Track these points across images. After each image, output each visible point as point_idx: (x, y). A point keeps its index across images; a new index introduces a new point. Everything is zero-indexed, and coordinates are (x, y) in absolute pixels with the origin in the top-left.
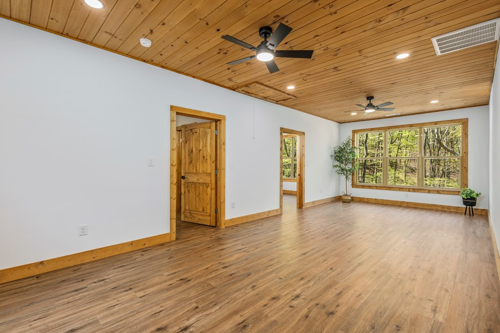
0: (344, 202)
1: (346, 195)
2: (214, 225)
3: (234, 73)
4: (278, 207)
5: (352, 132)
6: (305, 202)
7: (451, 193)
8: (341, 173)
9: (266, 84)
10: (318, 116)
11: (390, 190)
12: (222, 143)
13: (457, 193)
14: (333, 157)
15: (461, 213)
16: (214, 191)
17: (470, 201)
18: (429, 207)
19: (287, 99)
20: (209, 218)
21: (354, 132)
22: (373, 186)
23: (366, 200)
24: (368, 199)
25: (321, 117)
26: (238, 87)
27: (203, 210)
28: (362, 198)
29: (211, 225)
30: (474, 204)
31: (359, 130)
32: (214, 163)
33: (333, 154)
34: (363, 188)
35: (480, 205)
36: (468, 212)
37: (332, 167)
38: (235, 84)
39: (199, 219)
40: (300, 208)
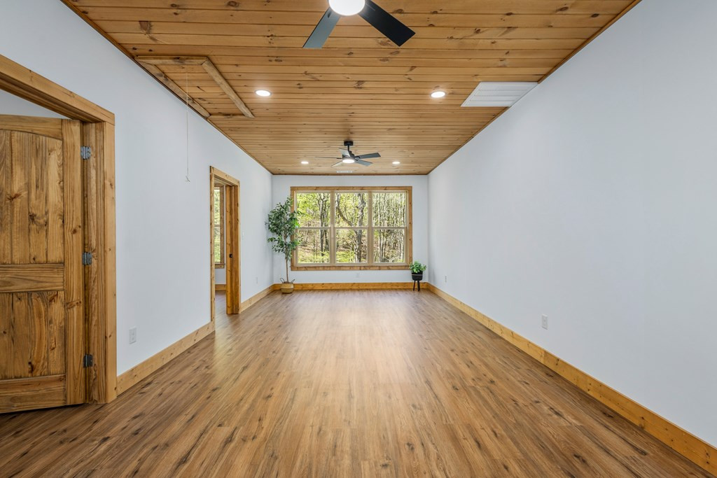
0: (283, 293)
1: (288, 283)
2: (80, 401)
3: (175, 11)
4: (208, 320)
5: (290, 189)
6: (242, 302)
7: (400, 268)
8: (279, 250)
9: (223, 69)
10: (253, 157)
11: (340, 270)
12: (107, 183)
13: (405, 267)
14: (267, 225)
15: (409, 289)
16: (77, 312)
17: (417, 276)
18: (380, 287)
19: (234, 115)
20: (57, 387)
21: (293, 189)
22: (319, 267)
23: (310, 287)
24: (313, 284)
25: (256, 159)
26: (152, 54)
27: (32, 369)
28: (305, 284)
29: (68, 404)
30: (421, 278)
31: (300, 187)
32: (79, 235)
33: (267, 221)
34: (307, 270)
35: (425, 279)
36: (416, 287)
37: (266, 241)
38: (152, 42)
39: (13, 399)
40: (232, 314)
